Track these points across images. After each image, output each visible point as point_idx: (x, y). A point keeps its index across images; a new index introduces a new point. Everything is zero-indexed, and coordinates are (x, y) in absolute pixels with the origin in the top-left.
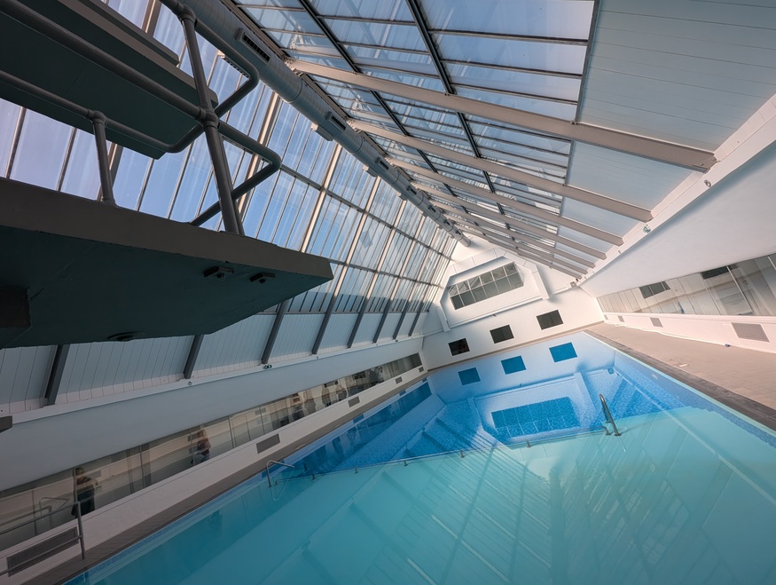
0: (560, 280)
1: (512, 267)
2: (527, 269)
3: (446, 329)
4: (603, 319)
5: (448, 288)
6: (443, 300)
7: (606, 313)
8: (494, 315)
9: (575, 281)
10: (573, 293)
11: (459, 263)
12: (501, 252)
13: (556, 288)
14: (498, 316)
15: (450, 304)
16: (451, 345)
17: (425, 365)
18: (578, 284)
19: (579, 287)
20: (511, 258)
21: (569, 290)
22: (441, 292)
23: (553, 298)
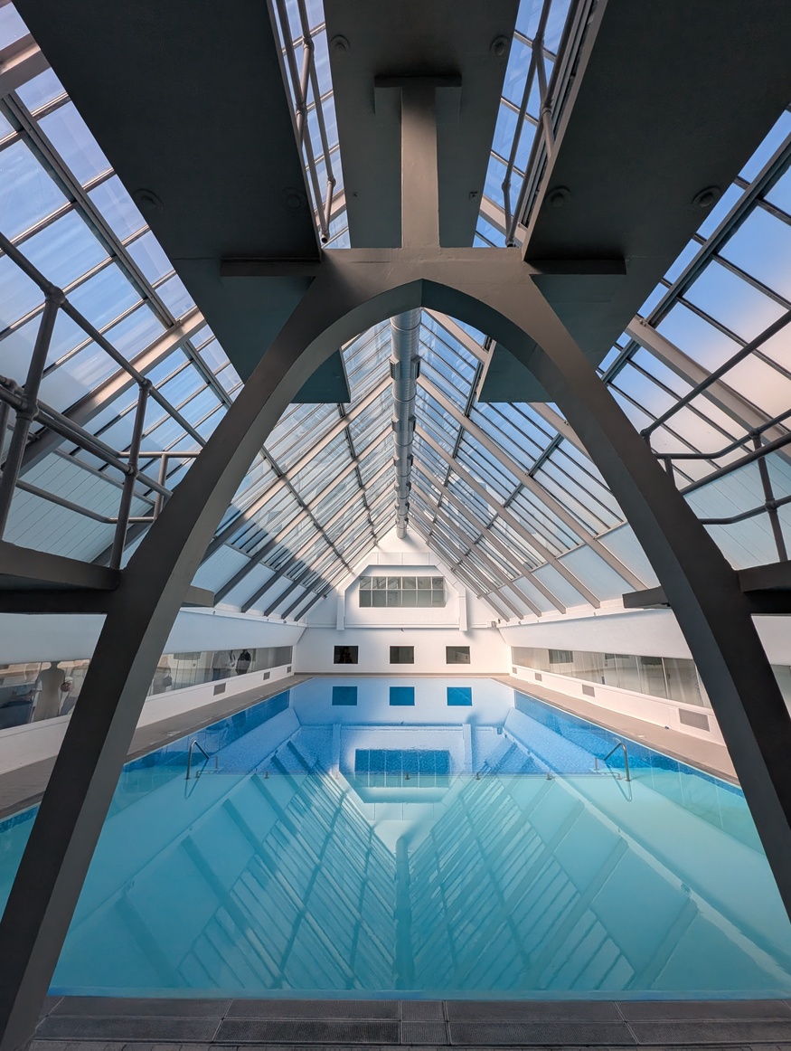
0: (484, 614)
1: (439, 581)
2: (456, 590)
3: (340, 626)
4: (510, 671)
5: (361, 578)
6: (349, 590)
7: (515, 666)
8: (402, 629)
9: (497, 621)
10: (490, 634)
11: (386, 554)
12: (434, 559)
13: (477, 623)
14: (406, 632)
15: (355, 597)
16: (337, 648)
17: (295, 665)
18: (498, 626)
19: (498, 629)
20: (443, 571)
21: (488, 628)
22: (350, 579)
23: (470, 632)
